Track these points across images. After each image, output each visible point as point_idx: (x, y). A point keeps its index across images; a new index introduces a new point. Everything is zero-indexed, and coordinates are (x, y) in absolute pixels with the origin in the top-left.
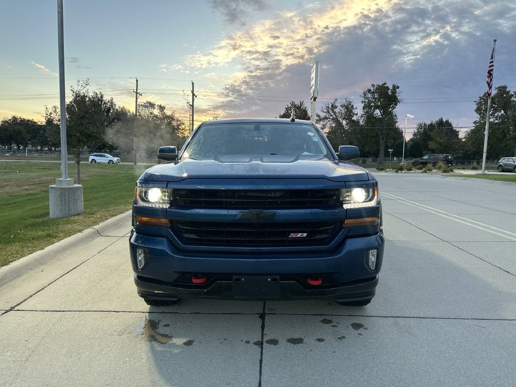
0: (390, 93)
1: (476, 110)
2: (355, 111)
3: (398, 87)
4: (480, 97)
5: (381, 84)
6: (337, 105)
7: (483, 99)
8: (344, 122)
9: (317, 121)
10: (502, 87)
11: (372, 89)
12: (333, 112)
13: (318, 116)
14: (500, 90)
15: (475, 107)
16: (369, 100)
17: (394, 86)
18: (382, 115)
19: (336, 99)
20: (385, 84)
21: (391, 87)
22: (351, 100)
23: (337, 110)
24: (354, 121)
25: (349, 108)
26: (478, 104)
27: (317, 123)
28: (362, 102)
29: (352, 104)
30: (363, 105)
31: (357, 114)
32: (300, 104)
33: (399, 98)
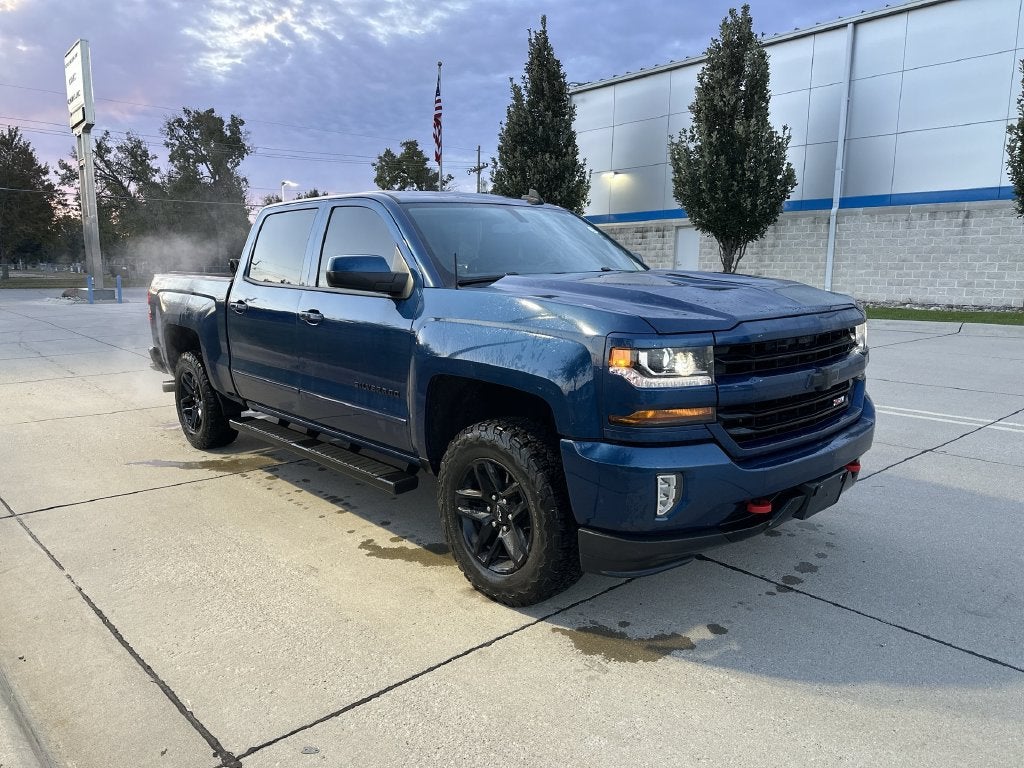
0: (228, 133)
1: (376, 180)
2: (154, 164)
3: (242, 123)
4: (380, 158)
5: (202, 110)
6: (109, 145)
7: (385, 161)
8: (133, 188)
9: (63, 179)
10: (410, 143)
11: (185, 119)
12: (102, 160)
13: (65, 166)
14: (408, 148)
15: (375, 174)
16: (181, 143)
17: (233, 118)
18: (213, 177)
19: (107, 133)
20: (212, 111)
21: (227, 121)
22: (141, 139)
23: (110, 157)
24: (155, 185)
25: (138, 156)
26: (377, 169)
27: (63, 183)
28: (167, 145)
29: (143, 146)
30: (169, 152)
31: (157, 171)
32: (10, 135)
33: (247, 144)
